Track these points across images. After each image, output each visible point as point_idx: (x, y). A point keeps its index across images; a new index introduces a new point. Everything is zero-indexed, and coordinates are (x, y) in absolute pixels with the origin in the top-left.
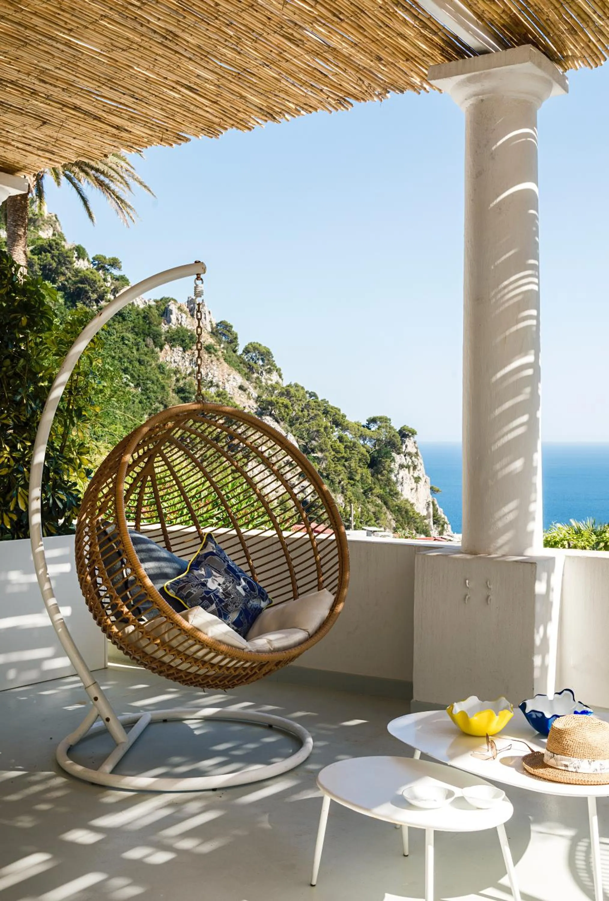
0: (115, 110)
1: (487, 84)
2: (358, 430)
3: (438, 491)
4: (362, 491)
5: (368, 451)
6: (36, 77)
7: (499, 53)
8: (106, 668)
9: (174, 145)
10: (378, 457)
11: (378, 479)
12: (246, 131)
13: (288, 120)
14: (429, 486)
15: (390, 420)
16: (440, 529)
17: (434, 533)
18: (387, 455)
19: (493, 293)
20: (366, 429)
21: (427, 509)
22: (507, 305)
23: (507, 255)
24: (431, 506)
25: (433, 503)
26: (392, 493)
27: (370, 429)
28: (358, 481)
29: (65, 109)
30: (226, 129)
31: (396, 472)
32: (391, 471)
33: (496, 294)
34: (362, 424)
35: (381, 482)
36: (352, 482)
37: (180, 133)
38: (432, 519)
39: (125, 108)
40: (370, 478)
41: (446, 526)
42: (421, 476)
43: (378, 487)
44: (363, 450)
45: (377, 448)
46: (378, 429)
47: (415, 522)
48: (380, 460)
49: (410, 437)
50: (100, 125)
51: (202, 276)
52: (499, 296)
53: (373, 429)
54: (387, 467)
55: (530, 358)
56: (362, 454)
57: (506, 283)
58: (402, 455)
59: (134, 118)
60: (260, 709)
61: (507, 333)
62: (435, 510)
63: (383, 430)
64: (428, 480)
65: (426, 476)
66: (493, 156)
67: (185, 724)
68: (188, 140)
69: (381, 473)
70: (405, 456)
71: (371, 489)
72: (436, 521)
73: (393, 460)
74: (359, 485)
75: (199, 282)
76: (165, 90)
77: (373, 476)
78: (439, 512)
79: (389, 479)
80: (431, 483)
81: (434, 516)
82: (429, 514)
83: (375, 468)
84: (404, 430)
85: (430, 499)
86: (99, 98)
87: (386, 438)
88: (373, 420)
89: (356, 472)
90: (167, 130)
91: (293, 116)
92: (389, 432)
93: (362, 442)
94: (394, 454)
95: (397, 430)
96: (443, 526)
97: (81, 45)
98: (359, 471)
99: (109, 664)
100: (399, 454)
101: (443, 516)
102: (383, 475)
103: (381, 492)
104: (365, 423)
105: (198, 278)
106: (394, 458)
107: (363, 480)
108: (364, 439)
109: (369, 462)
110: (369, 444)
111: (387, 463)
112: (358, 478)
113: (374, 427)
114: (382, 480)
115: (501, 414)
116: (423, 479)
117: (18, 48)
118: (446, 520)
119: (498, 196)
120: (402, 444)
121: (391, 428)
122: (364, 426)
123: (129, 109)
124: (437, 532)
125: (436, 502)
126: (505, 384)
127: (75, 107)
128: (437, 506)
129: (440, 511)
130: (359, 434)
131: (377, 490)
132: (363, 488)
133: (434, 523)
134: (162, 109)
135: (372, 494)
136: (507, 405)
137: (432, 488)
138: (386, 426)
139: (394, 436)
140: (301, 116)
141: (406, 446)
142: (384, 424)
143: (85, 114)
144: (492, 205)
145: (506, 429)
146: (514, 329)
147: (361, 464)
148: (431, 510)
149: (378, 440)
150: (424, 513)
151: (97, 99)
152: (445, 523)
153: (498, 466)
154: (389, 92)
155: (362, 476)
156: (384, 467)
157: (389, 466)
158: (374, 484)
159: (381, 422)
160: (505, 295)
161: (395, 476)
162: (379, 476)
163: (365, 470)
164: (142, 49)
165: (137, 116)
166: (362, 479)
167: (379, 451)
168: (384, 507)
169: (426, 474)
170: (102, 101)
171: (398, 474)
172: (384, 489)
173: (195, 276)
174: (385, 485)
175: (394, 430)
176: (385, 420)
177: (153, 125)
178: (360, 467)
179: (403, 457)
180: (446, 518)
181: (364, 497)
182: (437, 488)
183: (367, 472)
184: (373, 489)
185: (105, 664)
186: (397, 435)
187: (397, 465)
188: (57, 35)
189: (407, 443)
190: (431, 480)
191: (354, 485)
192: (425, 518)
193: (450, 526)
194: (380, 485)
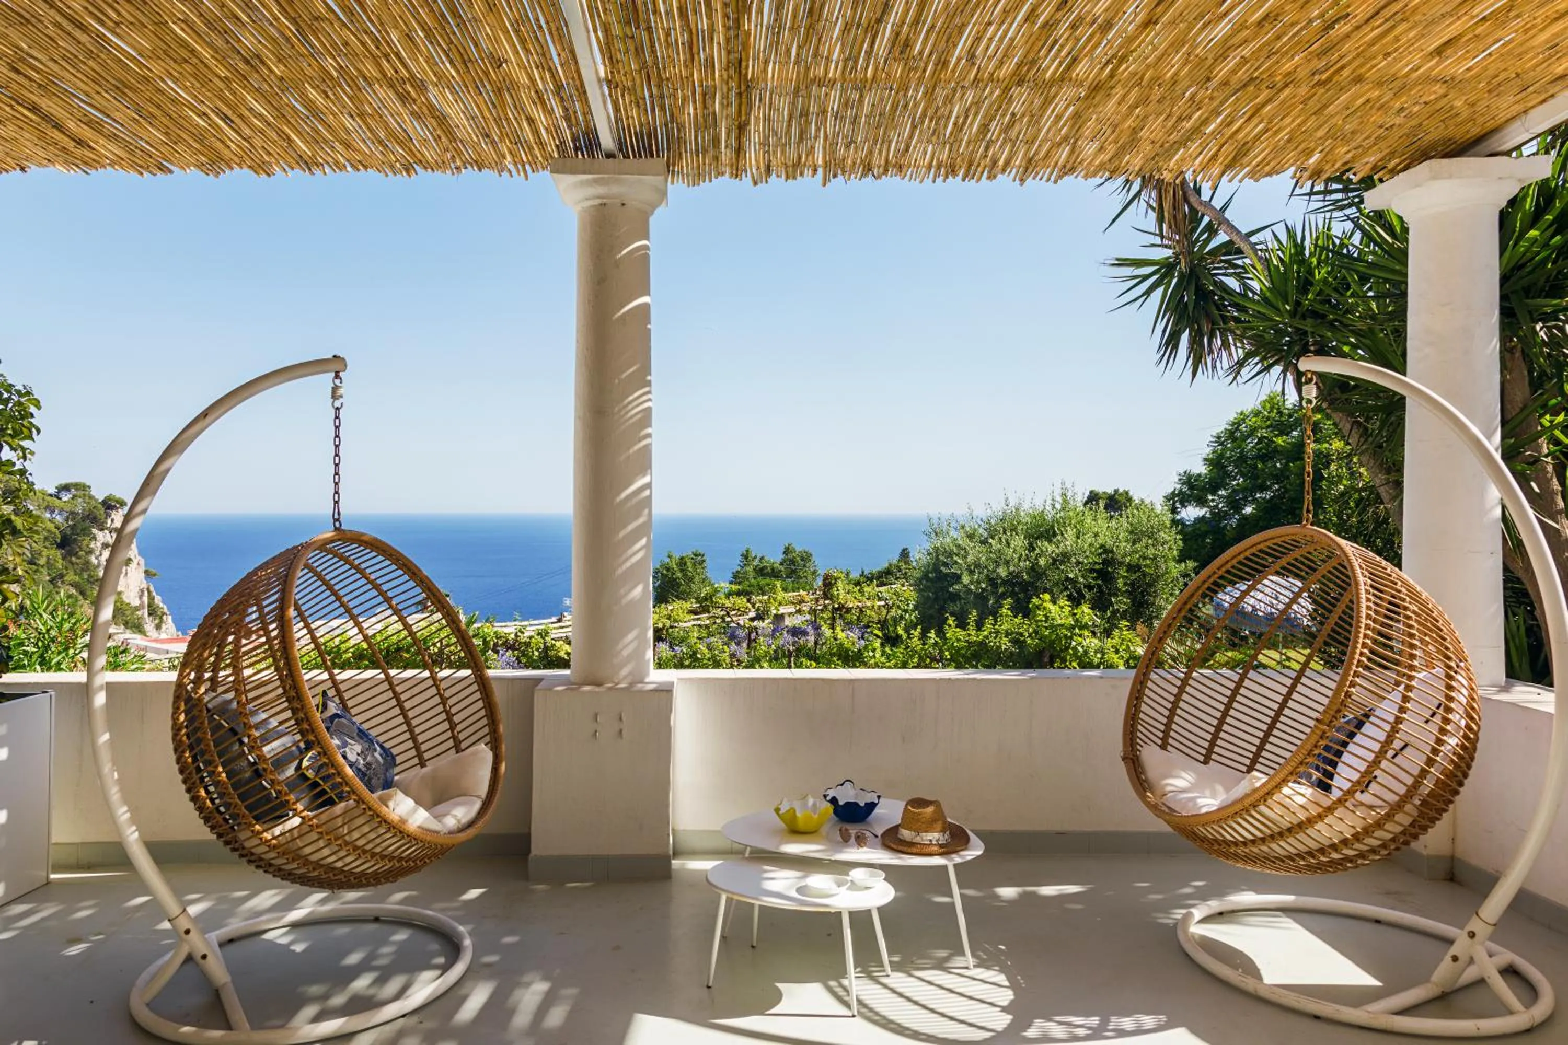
0: (97, 123)
1: (615, 189)
2: (43, 499)
3: (155, 575)
4: (48, 578)
5: (57, 528)
6: (8, 63)
7: (627, 160)
8: (48, 883)
9: (146, 174)
10: (73, 534)
11: (72, 564)
12: (264, 176)
13: (325, 173)
14: (143, 568)
15: (89, 487)
16: (157, 621)
17: (149, 627)
18: (86, 532)
19: (617, 409)
20: (55, 499)
21: (141, 597)
22: (627, 424)
23: (631, 370)
24: (146, 593)
25: (148, 589)
26: (92, 580)
27: (60, 499)
28: (42, 567)
29: (17, 107)
30: (232, 168)
31: (98, 553)
32: (91, 552)
33: (620, 411)
34: (50, 492)
35: (76, 567)
36: (34, 567)
37: (165, 163)
38: (146, 611)
39: (110, 122)
40: (60, 561)
41: (165, 617)
42: (132, 557)
43: (72, 573)
44: (51, 526)
45: (70, 523)
46: (73, 499)
47: (124, 615)
48: (75, 539)
49: (117, 508)
50: (57, 135)
51: (341, 374)
52: (623, 413)
53: (65, 499)
54: (84, 547)
55: (647, 479)
56: (49, 531)
57: (631, 398)
58: (107, 532)
59: (118, 136)
60: (342, 901)
61: (631, 451)
62: (151, 599)
63: (80, 500)
64: (142, 562)
65: (139, 558)
66: (617, 264)
67: (264, 940)
68: (171, 172)
69: (76, 554)
70: (110, 532)
71: (61, 576)
72: (153, 612)
73: (94, 538)
74: (45, 571)
75: (337, 382)
76: (191, 114)
77: (63, 559)
78: (156, 601)
79: (87, 563)
80: (146, 565)
81: (149, 606)
82: (142, 603)
83: (68, 548)
84: (110, 500)
85: (144, 585)
86: (82, 105)
87: (84, 510)
88: (66, 488)
89: (40, 554)
90: (151, 157)
91: (334, 170)
92: (89, 503)
93: (48, 515)
94: (94, 531)
95: (100, 501)
96: (161, 618)
97: (115, 43)
98: (44, 554)
99: (53, 876)
100: (102, 530)
101: (161, 605)
102: (79, 558)
103: (77, 578)
104: (52, 490)
105: (337, 376)
106: (95, 535)
107: (49, 565)
108: (52, 512)
109: (59, 541)
110: (59, 519)
111: (85, 543)
112: (42, 561)
113: (66, 497)
114: (77, 564)
115: (624, 537)
116: (135, 561)
117: (10, 25)
118: (166, 610)
119: (623, 307)
120: (106, 518)
121: (91, 497)
122: (51, 495)
123: (114, 124)
124: (153, 625)
125: (152, 589)
126: (629, 504)
127: (34, 107)
128: (154, 594)
129: (158, 600)
130: (45, 504)
131: (71, 577)
132: (49, 575)
133: (150, 614)
134: (167, 134)
135: (63, 582)
136: (631, 527)
137: (146, 572)
138: (84, 495)
139: (94, 508)
140: (344, 172)
141: (112, 520)
142: (80, 493)
143: (43, 119)
144: (617, 316)
145: (630, 552)
146: (636, 447)
147: (47, 544)
148: (145, 599)
149: (72, 513)
150: (136, 602)
151: (80, 106)
152: (164, 614)
153: (622, 591)
154: (466, 168)
155: (48, 559)
156: (80, 547)
157: (88, 546)
158: (67, 568)
159: (76, 490)
160: (630, 410)
161: (96, 558)
162: (74, 559)
163: (53, 552)
164: (202, 66)
165: (121, 135)
166: (48, 562)
167: (73, 528)
168: (80, 597)
169: (139, 554)
170: (84, 109)
171: (101, 555)
172: (80, 575)
173: (333, 374)
174: (82, 570)
175: (96, 500)
176: (82, 488)
177: (136, 147)
178: (46, 547)
179: (108, 535)
180: (165, 607)
181: (52, 586)
182: (154, 571)
183: (57, 554)
184: (65, 575)
185: (48, 877)
186: (100, 506)
187: (99, 544)
188: (91, 25)
189: (113, 516)
190: (146, 561)
191: (36, 571)
192: (137, 609)
193: (170, 618)
194: (75, 571)
